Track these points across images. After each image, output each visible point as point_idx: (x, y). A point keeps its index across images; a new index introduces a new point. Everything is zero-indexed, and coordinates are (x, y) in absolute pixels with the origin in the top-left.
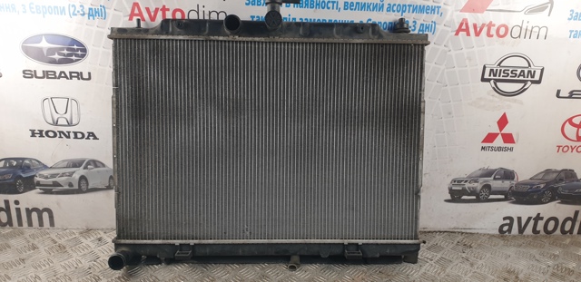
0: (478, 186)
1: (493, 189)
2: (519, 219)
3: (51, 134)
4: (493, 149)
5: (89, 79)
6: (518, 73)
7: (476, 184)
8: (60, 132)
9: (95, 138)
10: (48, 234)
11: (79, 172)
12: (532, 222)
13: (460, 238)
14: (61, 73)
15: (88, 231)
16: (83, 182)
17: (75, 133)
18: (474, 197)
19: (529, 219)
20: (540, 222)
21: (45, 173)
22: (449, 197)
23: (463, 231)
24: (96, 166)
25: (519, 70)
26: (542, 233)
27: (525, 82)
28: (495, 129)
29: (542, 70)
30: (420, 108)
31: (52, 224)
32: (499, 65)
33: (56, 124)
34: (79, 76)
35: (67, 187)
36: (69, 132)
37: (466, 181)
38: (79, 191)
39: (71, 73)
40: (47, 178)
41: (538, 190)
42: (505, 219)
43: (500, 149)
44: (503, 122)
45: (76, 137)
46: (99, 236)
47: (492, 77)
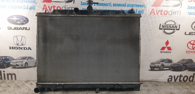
0: (160, 65)
1: (165, 66)
2: (174, 76)
3: (16, 48)
4: (164, 52)
5: (29, 30)
7: (159, 64)
10: (14, 82)
11: (25, 61)
12: (179, 77)
13: (154, 83)
14: (20, 28)
15: (27, 81)
16: (26, 64)
17: (24, 48)
18: (159, 69)
20: (181, 77)
21: (14, 61)
22: (150, 69)
23: (155, 81)
24: (31, 59)
26: (183, 81)
28: (165, 46)
30: (139, 38)
31: (16, 79)
32: (165, 24)
33: (18, 45)
34: (26, 29)
35: (21, 66)
37: (156, 63)
38: (25, 68)
39: (23, 28)
40: (14, 63)
41: (180, 66)
42: (169, 76)
43: (167, 52)
44: (167, 43)
45: (24, 49)
46: (31, 83)
47: (163, 28)
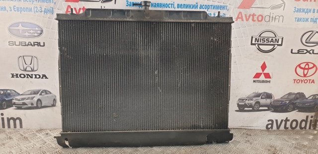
0: (253, 102)
1: (261, 104)
2: (277, 121)
3: (22, 76)
4: (259, 82)
5: (44, 46)
6: (270, 40)
7: (252, 101)
8: (27, 75)
9: (46, 78)
10: (18, 131)
11: (38, 97)
12: (284, 122)
13: (245, 131)
14: (29, 42)
15: (41, 130)
16: (39, 102)
17: (36, 75)
18: (251, 109)
19: (282, 121)
20: (288, 122)
21: (19, 97)
22: (237, 109)
23: (246, 128)
24: (47, 94)
25: (270, 39)
26: (290, 128)
27: (274, 45)
28: (260, 71)
29: (282, 39)
31: (21, 127)
32: (260, 36)
33: (25, 70)
34: (39, 44)
35: (30, 106)
36: (32, 75)
37: (246, 100)
38: (37, 108)
39: (34, 43)
40: (19, 100)
41: (285, 105)
42: (269, 121)
43: (263, 82)
44: (264, 67)
45: (36, 77)
46: (47, 132)
47: (256, 43)
